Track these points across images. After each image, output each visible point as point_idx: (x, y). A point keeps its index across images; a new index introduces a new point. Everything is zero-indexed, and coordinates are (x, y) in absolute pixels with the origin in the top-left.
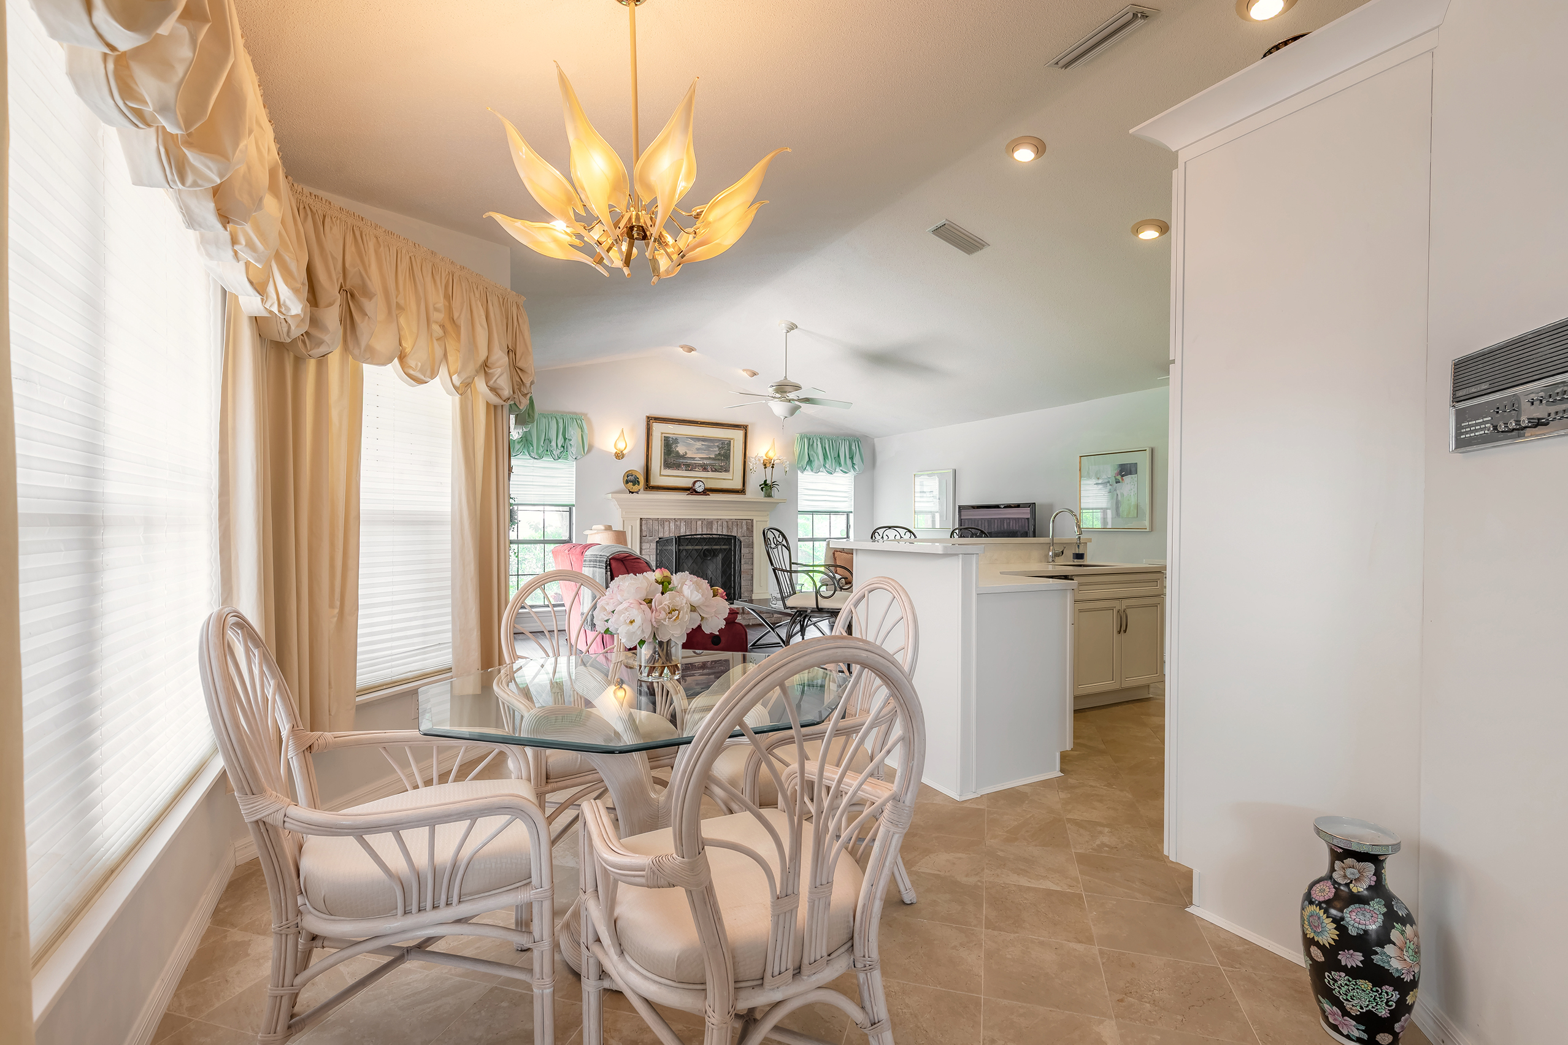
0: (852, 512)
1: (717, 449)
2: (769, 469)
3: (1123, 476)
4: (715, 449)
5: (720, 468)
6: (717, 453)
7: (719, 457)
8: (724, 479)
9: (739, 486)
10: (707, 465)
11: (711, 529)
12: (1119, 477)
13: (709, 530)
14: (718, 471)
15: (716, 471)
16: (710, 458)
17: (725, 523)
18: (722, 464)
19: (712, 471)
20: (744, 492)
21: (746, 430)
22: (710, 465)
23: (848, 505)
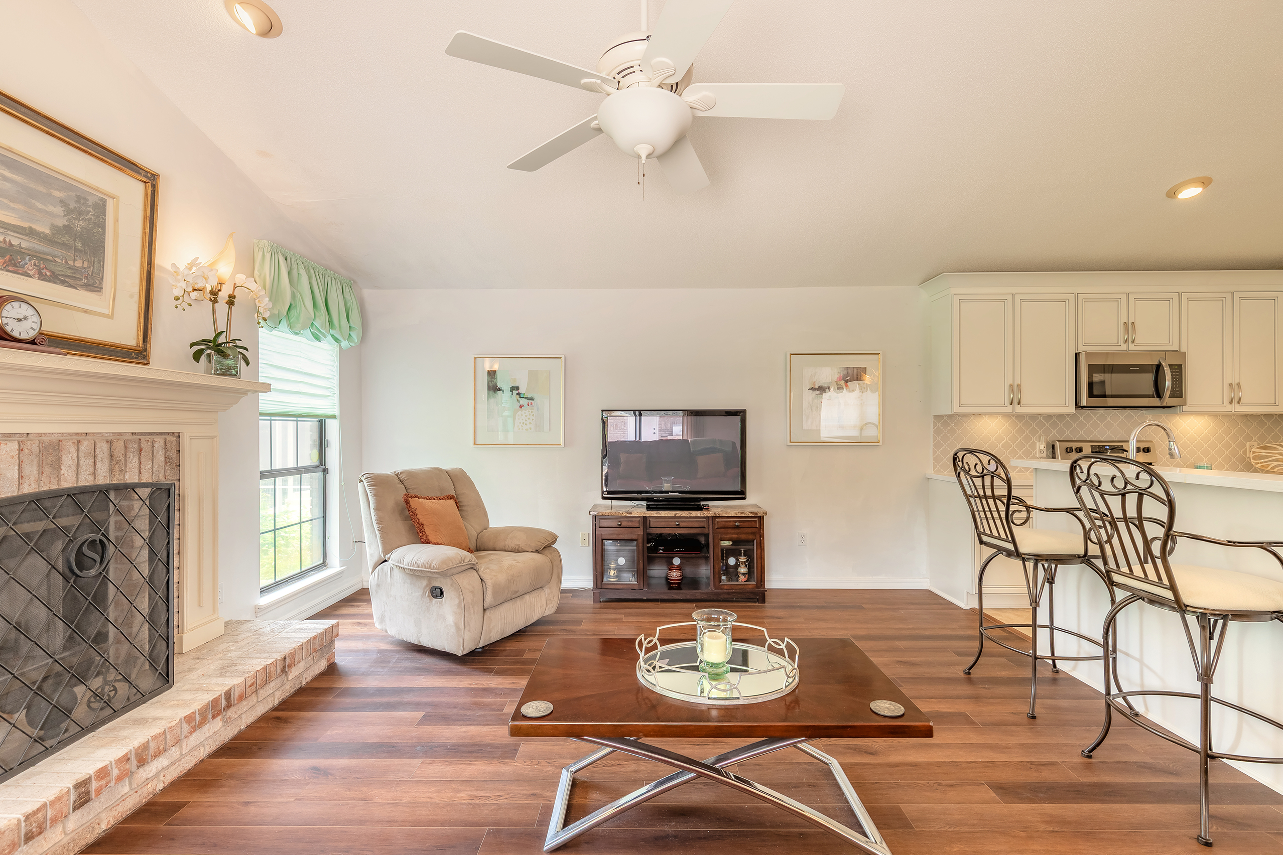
0: (334, 417)
1: (59, 210)
2: (222, 307)
3: (847, 381)
4: (51, 208)
5: (69, 272)
6: (61, 222)
7: (66, 239)
8: (86, 311)
9: (129, 337)
10: (20, 252)
11: (57, 465)
12: (842, 383)
13: (47, 470)
14: (63, 283)
15: (54, 278)
16: (31, 233)
17: (103, 449)
18: (78, 264)
19: (42, 277)
20: (145, 357)
21: (154, 186)
22: (33, 254)
23: (329, 405)
